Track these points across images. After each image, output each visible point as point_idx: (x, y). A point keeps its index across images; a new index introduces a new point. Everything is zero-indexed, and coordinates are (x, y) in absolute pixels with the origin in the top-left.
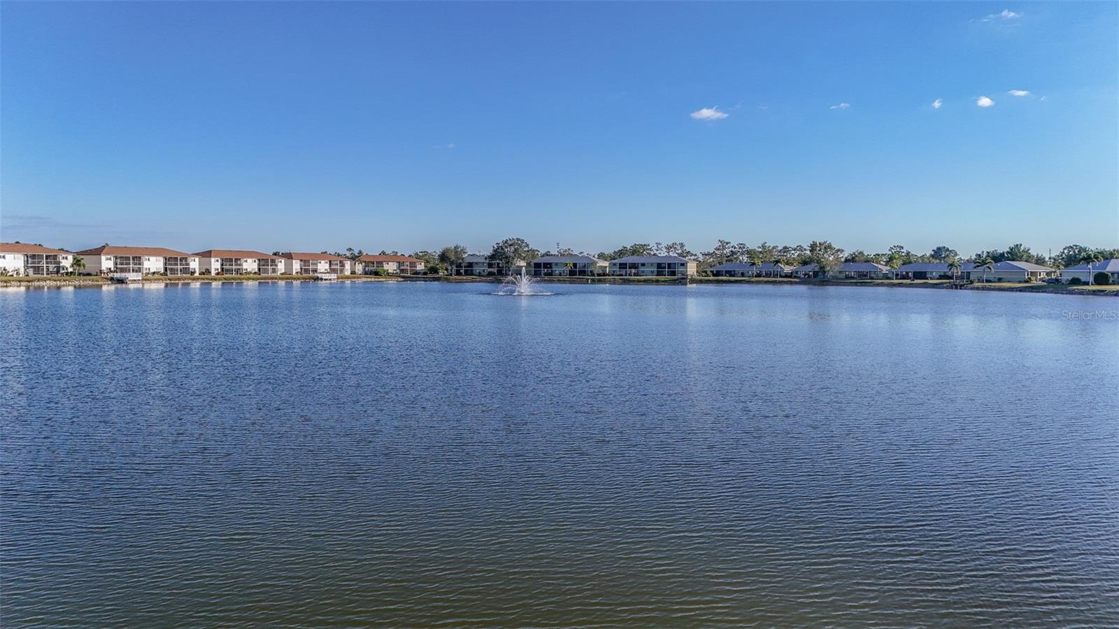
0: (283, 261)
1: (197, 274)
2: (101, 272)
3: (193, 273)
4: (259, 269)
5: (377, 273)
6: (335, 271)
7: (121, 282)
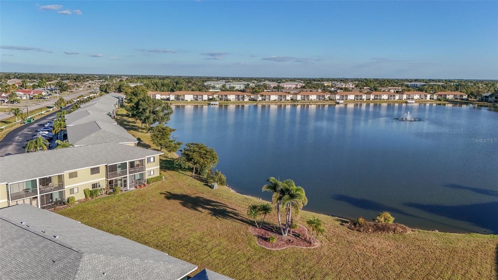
0: (398, 95)
1: (365, 100)
2: (336, 100)
3: (363, 100)
4: (388, 98)
5: (439, 100)
6: (422, 99)
7: (338, 103)
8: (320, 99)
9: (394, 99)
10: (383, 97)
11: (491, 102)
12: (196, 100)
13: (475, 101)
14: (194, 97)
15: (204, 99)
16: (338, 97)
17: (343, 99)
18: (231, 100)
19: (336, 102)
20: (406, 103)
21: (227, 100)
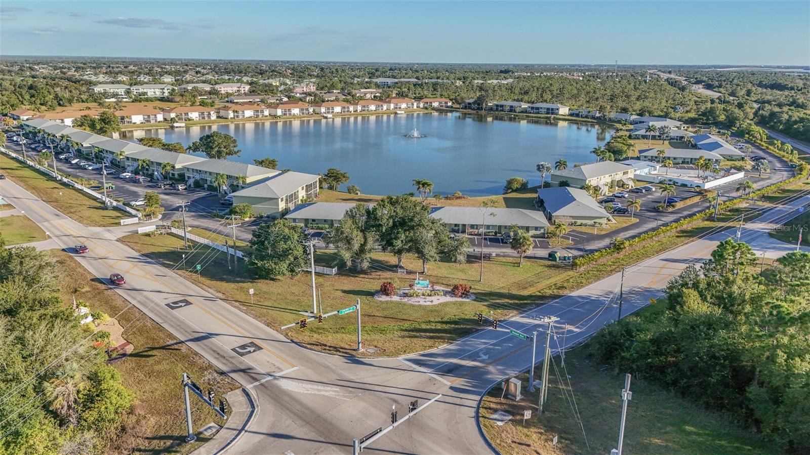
2: (321, 113)
3: (351, 112)
5: (426, 108)
6: (409, 107)
7: (326, 118)
8: (303, 113)
9: (382, 109)
10: (370, 108)
11: (474, 109)
12: (148, 121)
13: (459, 108)
14: (144, 118)
15: (158, 120)
16: (323, 110)
17: (328, 112)
18: (193, 120)
19: (324, 116)
20: (396, 113)
21: (190, 120)
